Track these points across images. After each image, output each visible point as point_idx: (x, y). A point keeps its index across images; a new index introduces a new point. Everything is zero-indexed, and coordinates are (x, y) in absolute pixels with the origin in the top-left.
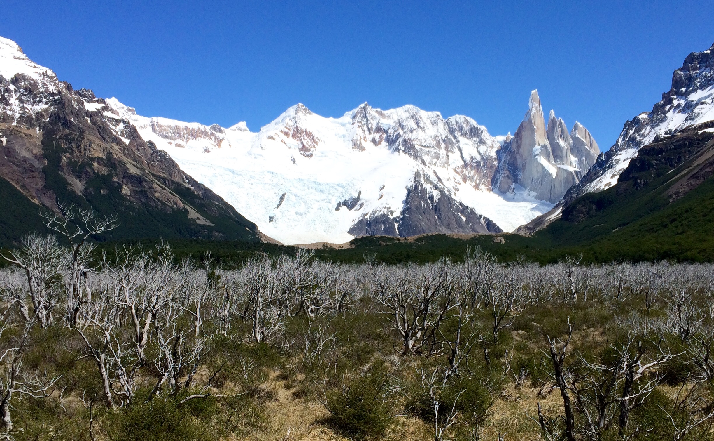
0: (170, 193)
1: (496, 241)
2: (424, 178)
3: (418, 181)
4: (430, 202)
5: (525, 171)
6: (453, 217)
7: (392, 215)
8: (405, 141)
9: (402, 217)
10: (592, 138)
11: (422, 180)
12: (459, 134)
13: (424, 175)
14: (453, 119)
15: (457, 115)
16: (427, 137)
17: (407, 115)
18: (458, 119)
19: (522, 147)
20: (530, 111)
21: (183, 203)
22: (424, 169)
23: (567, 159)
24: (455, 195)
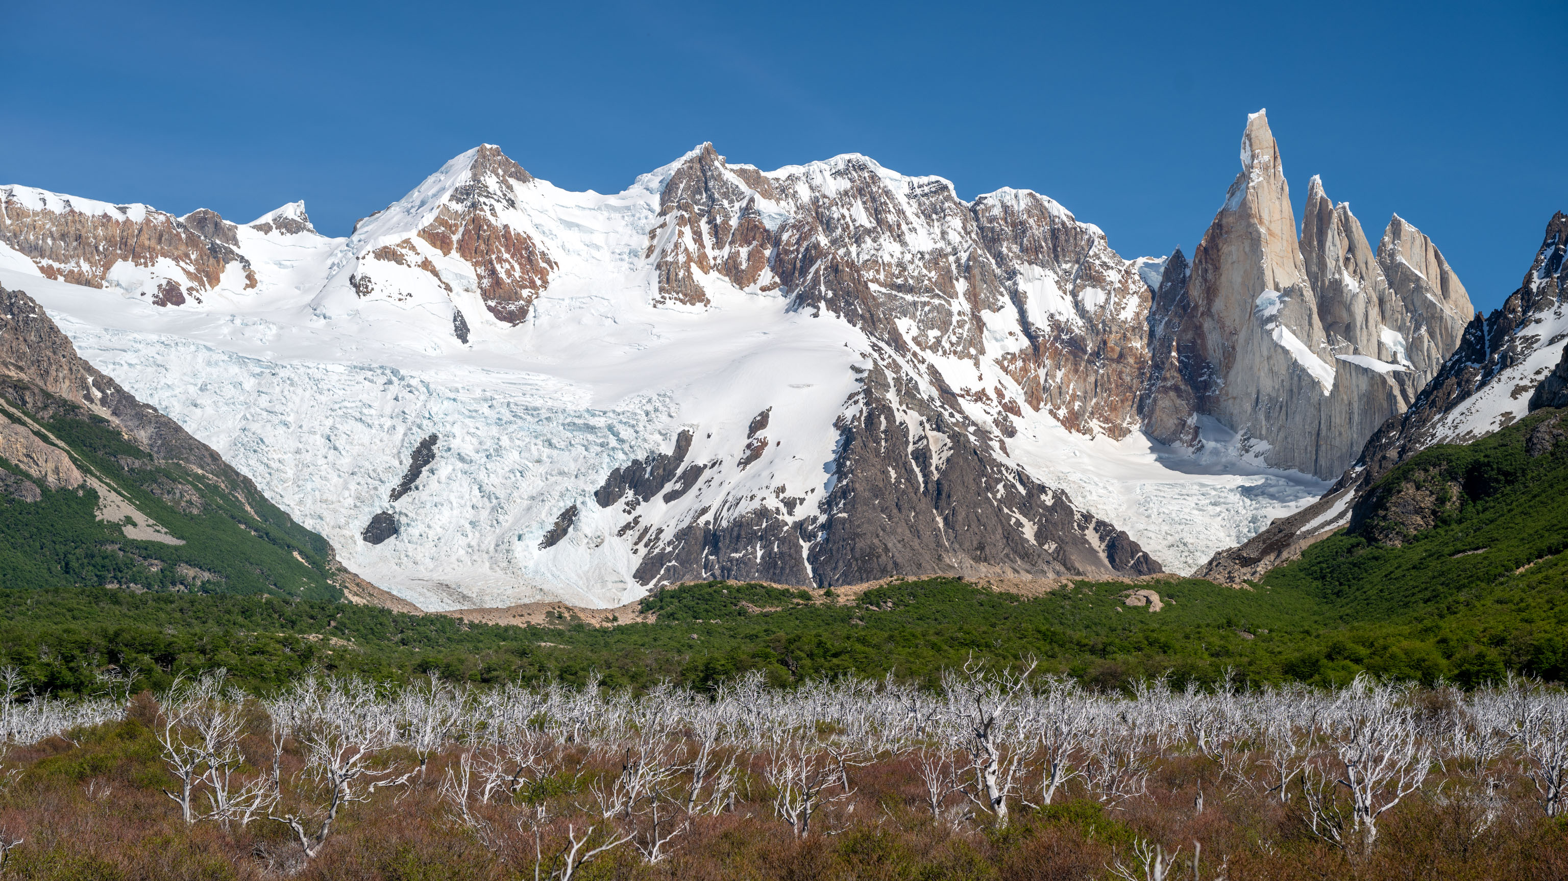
0: (37, 434)
1: (1131, 601)
2: (899, 391)
3: (877, 400)
4: (917, 470)
5: (1232, 373)
6: (994, 520)
7: (790, 513)
8: (835, 268)
9: (823, 518)
10: (1446, 267)
11: (891, 396)
12: (1016, 248)
13: (898, 380)
14: (992, 199)
15: (1007, 189)
16: (908, 257)
17: (844, 184)
18: (1009, 200)
19: (1223, 292)
20: (1245, 177)
21: (79, 467)
22: (900, 360)
23: (1369, 335)
24: (1003, 448)
